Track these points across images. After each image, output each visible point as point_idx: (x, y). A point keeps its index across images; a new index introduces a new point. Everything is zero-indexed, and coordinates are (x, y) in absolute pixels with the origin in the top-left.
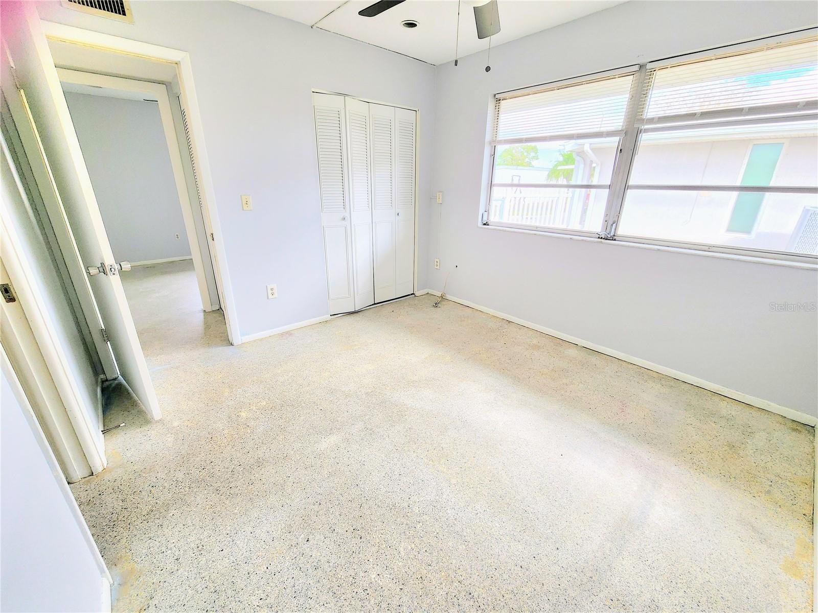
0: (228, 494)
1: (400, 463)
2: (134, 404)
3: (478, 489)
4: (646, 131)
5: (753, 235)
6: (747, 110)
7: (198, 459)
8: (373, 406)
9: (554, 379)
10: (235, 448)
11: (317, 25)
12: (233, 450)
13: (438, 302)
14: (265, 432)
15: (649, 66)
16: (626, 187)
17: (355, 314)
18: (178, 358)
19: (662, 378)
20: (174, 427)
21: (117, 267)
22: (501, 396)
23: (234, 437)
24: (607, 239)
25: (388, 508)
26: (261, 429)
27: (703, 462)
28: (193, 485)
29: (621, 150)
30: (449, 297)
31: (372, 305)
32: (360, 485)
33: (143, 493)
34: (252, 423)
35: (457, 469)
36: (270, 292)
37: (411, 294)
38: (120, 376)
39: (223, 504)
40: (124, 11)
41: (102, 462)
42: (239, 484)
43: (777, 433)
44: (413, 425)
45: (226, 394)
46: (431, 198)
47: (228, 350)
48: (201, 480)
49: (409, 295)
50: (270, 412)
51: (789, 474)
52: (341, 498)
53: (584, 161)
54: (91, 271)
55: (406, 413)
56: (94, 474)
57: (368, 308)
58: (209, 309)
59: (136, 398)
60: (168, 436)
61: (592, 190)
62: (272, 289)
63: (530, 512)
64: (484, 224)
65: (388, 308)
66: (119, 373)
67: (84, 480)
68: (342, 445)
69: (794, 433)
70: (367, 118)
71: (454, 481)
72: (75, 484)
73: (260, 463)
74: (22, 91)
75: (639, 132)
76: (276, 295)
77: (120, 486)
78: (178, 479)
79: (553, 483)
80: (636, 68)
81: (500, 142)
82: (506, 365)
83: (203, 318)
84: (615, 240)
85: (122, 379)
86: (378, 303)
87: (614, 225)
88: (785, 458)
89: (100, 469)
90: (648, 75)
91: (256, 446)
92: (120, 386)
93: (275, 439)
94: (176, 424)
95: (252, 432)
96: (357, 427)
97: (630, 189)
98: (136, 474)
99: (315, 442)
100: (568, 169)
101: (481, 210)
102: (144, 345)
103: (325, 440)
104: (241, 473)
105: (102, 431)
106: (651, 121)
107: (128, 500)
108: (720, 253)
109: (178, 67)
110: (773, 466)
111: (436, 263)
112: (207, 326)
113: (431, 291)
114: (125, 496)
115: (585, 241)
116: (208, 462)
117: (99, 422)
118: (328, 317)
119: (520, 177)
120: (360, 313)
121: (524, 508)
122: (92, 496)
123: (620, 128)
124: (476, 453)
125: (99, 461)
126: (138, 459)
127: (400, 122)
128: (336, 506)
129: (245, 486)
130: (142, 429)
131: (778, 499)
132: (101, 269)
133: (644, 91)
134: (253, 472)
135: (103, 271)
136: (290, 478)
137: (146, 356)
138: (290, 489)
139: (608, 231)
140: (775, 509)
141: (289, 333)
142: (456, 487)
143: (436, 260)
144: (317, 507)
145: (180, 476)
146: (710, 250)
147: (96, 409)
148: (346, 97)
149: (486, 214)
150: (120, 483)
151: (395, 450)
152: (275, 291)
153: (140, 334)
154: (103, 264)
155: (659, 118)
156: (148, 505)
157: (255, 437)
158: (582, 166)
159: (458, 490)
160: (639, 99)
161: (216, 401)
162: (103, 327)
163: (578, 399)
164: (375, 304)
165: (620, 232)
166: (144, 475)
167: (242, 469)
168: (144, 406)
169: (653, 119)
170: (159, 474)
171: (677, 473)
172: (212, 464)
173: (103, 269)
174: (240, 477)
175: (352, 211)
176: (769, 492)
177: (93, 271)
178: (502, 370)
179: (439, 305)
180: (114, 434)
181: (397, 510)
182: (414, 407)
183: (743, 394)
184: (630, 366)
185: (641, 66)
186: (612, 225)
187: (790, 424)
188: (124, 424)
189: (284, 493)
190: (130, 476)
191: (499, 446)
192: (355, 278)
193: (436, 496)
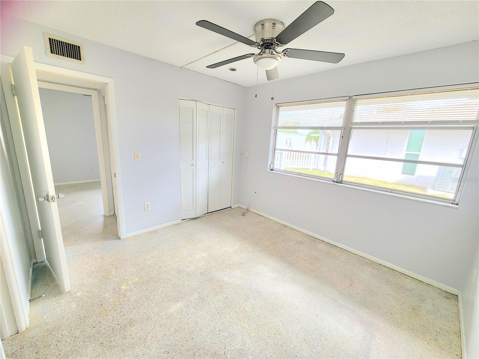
0: (109, 346)
1: (219, 322)
2: (53, 280)
3: (268, 340)
4: (355, 128)
5: (415, 176)
6: (403, 123)
7: (91, 320)
8: (204, 282)
9: (312, 264)
10: (116, 312)
11: (184, 67)
12: (115, 313)
13: (245, 212)
14: (136, 300)
15: (354, 97)
16: (346, 156)
17: (196, 220)
18: (85, 247)
19: (372, 263)
20: (77, 297)
21: (56, 196)
22: (281, 275)
23: (116, 303)
24: (337, 183)
25: (211, 355)
26: (134, 298)
27: (398, 320)
28: (86, 340)
29: (342, 137)
30: (251, 209)
31: (206, 214)
32: (195, 339)
33: (52, 347)
34: (128, 294)
35: (255, 326)
36: (146, 207)
37: (229, 207)
38: (46, 260)
39: (105, 354)
40: (80, 58)
41: (26, 323)
42: (116, 338)
43: (437, 300)
44: (228, 295)
45: (114, 273)
46: (242, 154)
47: (117, 242)
48: (91, 336)
49: (228, 208)
50: (141, 285)
51: (446, 328)
52: (182, 348)
53: (325, 133)
54: (39, 200)
55: (224, 286)
56: (19, 333)
57: (204, 215)
58: (107, 215)
59: (55, 276)
60: (73, 303)
61: (328, 156)
62: (147, 205)
63: (299, 357)
64: (271, 170)
65: (215, 215)
66: (46, 258)
67: (11, 337)
68: (184, 309)
69: (447, 300)
70: (208, 112)
71: (253, 335)
72: (5, 340)
73: (131, 323)
74: (16, 97)
75: (351, 128)
76: (149, 209)
77: (36, 341)
78: (76, 336)
79: (312, 335)
80: (348, 98)
81: (279, 128)
82: (284, 254)
83: (103, 220)
84: (342, 183)
85: (47, 261)
86: (210, 213)
87: (341, 175)
88: (444, 317)
89: (24, 329)
90: (353, 102)
91: (130, 310)
92: (45, 267)
93: (142, 305)
94: (79, 294)
95: (128, 301)
96: (194, 296)
97: (348, 157)
98: (49, 332)
99: (168, 307)
100: (316, 136)
101: (270, 162)
102: (65, 238)
103: (174, 306)
104: (118, 330)
105: (29, 300)
106: (357, 124)
107: (40, 352)
108: (397, 194)
109: (106, 86)
110: (437, 322)
111: (244, 190)
112: (105, 225)
113: (241, 206)
114: (38, 349)
115: (326, 183)
116: (98, 322)
117: (28, 294)
118: (180, 221)
119: (291, 139)
120: (199, 219)
121: (295, 354)
122: (15, 350)
123: (341, 126)
124: (266, 314)
125: (24, 322)
126: (51, 320)
127: (226, 114)
128: (178, 354)
129: (120, 340)
130: (56, 298)
131: (442, 344)
132: (46, 198)
133: (352, 109)
134: (126, 330)
135: (47, 199)
136: (150, 333)
137: (65, 246)
138: (149, 342)
139: (338, 178)
140: (440, 351)
141: (155, 232)
142: (254, 339)
143: (244, 188)
144: (166, 355)
145: (78, 333)
146: (392, 192)
147: (27, 284)
148: (197, 102)
149: (272, 165)
150: (36, 339)
151: (217, 313)
152: (149, 207)
153: (63, 230)
154: (47, 195)
155: (361, 123)
156: (53, 355)
157: (130, 304)
158: (323, 136)
159: (255, 341)
160: (350, 113)
161: (107, 278)
162: (40, 229)
163: (325, 277)
164: (208, 213)
165: (345, 179)
166: (54, 333)
167: (119, 327)
168: (59, 282)
169: (357, 123)
170: (64, 332)
171: (384, 327)
172: (100, 324)
173: (47, 198)
174: (118, 333)
175: (197, 160)
176: (436, 340)
177: (41, 200)
178: (281, 257)
179: (245, 214)
180: (37, 302)
181: (217, 356)
182: (229, 282)
183: (417, 275)
184: (354, 255)
185: (350, 97)
186: (340, 175)
187: (444, 294)
188: (44, 295)
189: (146, 345)
190: (44, 334)
191: (280, 310)
192: (197, 198)
193: (241, 346)
